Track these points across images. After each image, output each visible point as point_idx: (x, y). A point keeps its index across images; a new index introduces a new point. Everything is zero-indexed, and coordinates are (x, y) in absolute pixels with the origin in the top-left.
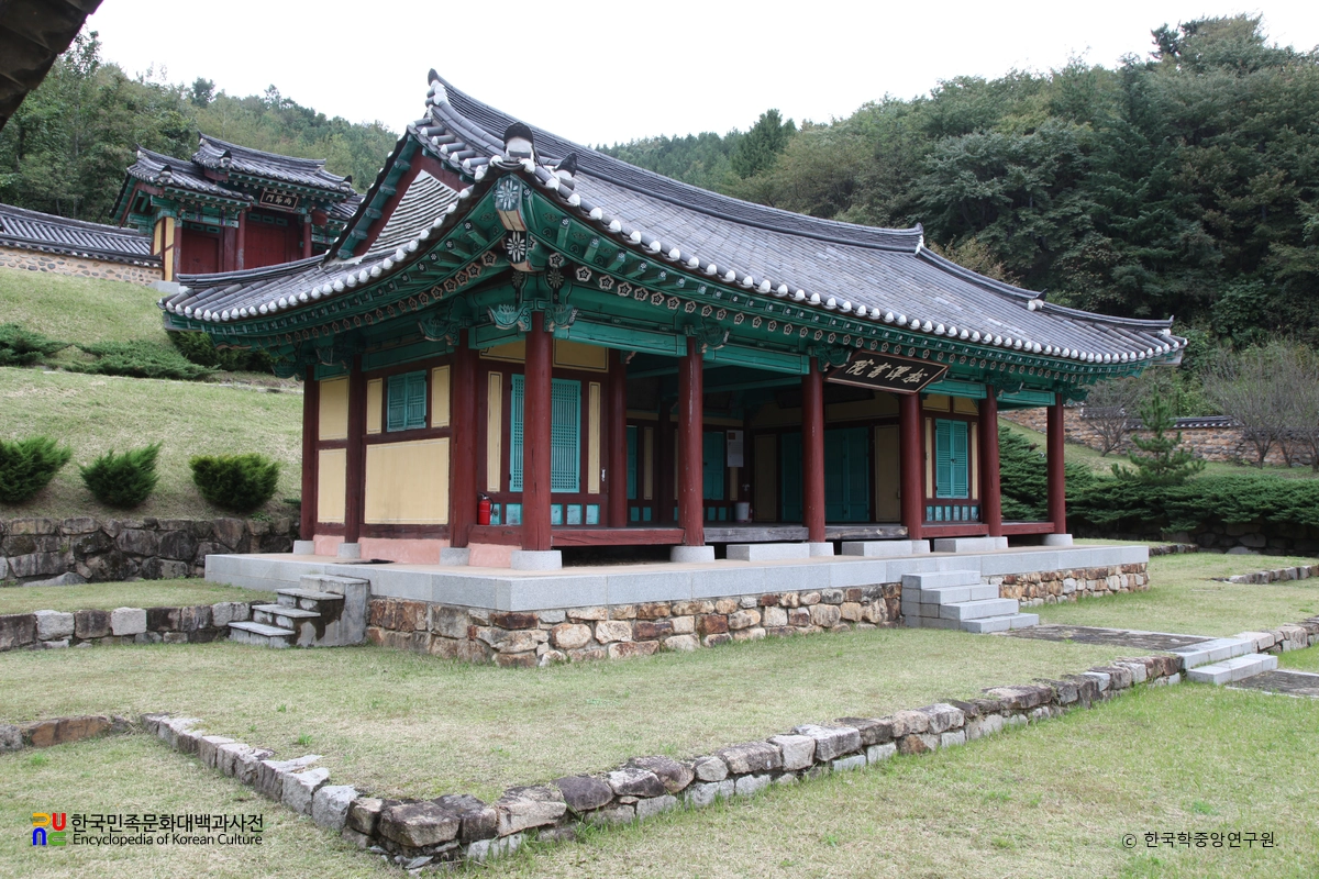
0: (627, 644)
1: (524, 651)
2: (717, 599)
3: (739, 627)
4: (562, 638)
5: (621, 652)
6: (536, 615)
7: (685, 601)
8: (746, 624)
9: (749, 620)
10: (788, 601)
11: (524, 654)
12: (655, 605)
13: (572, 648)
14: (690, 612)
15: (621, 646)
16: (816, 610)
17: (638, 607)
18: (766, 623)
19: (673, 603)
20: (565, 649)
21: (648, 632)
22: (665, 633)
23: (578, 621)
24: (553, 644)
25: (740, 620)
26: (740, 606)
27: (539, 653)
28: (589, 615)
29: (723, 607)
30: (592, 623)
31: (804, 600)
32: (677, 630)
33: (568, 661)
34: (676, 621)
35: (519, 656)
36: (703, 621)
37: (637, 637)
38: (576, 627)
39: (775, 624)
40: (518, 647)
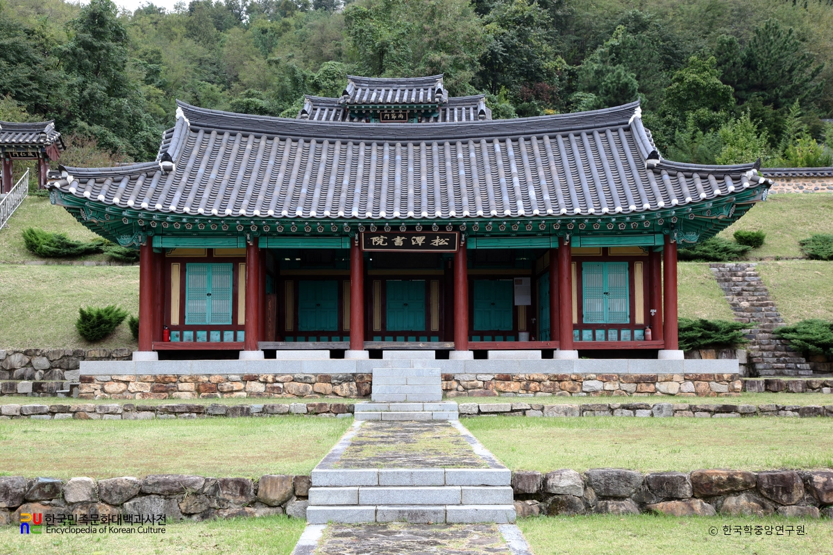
0: (147, 393)
1: (87, 393)
2: (210, 375)
3: (225, 390)
4: (107, 388)
5: (143, 397)
6: (93, 377)
7: (186, 375)
8: (230, 389)
9: (232, 387)
10: (264, 379)
11: (86, 394)
12: (166, 376)
13: (114, 393)
14: (190, 380)
15: (143, 394)
16: (289, 385)
17: (155, 376)
18: (247, 390)
19: (179, 376)
20: (110, 394)
21: (160, 389)
22: (172, 390)
23: (118, 381)
24: (103, 390)
25: (225, 387)
26: (228, 380)
27: (95, 394)
28: (124, 378)
29: (214, 380)
30: (127, 382)
31: (278, 379)
32: (180, 389)
33: (111, 398)
34: (180, 385)
35: (84, 395)
36: (199, 385)
37: (153, 390)
38: (116, 384)
39: (253, 390)
40: (84, 391)
